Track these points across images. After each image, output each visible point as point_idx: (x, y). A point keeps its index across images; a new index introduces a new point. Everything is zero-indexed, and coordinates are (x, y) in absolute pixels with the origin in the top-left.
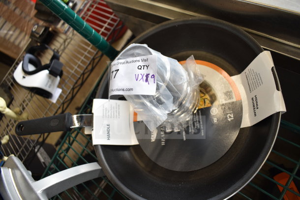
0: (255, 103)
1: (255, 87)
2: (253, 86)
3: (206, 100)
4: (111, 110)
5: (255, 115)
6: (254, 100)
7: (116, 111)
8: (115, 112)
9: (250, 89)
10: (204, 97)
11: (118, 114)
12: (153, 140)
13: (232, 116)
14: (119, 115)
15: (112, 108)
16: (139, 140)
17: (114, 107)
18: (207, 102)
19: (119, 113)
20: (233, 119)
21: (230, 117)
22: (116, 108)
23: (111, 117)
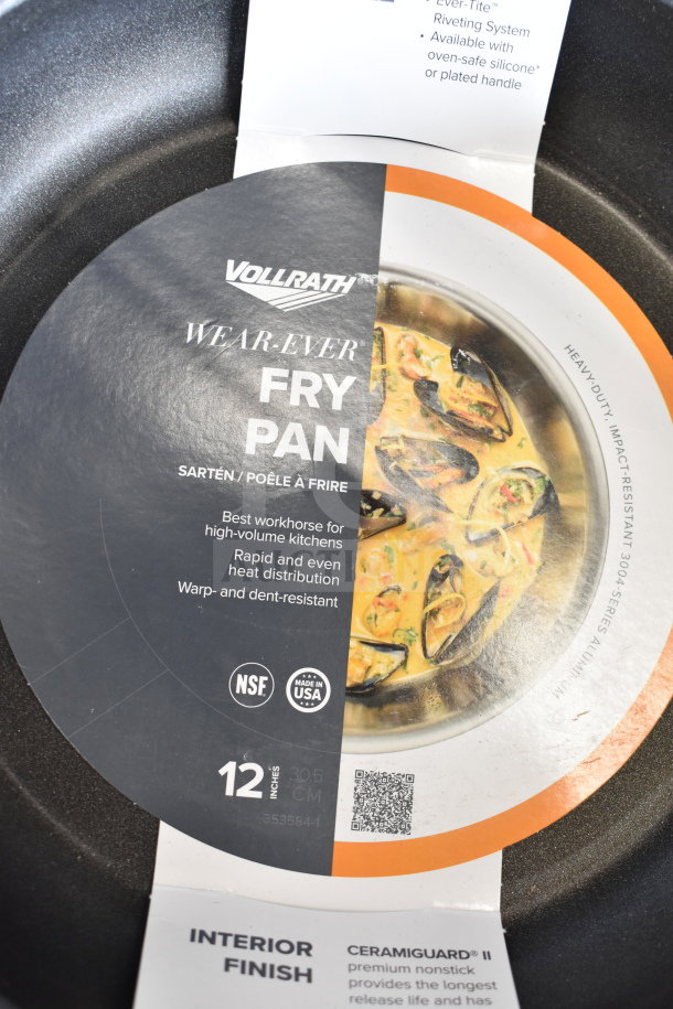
0: (275, 959)
1: (360, 991)
2: (376, 976)
3: (397, 657)
4: (492, 27)
5: (199, 936)
6: (293, 961)
7: (478, 61)
8: (473, 52)
9: (374, 951)
10: (416, 649)
11: (457, 67)
12: (231, 276)
13: (246, 792)
14: (446, 75)
15: (500, 38)
16: (259, 180)
17: (505, 47)
18: (382, 664)
19: (460, 77)
20: (229, 791)
21: (242, 778)
22: (502, 65)
23: (438, 18)
